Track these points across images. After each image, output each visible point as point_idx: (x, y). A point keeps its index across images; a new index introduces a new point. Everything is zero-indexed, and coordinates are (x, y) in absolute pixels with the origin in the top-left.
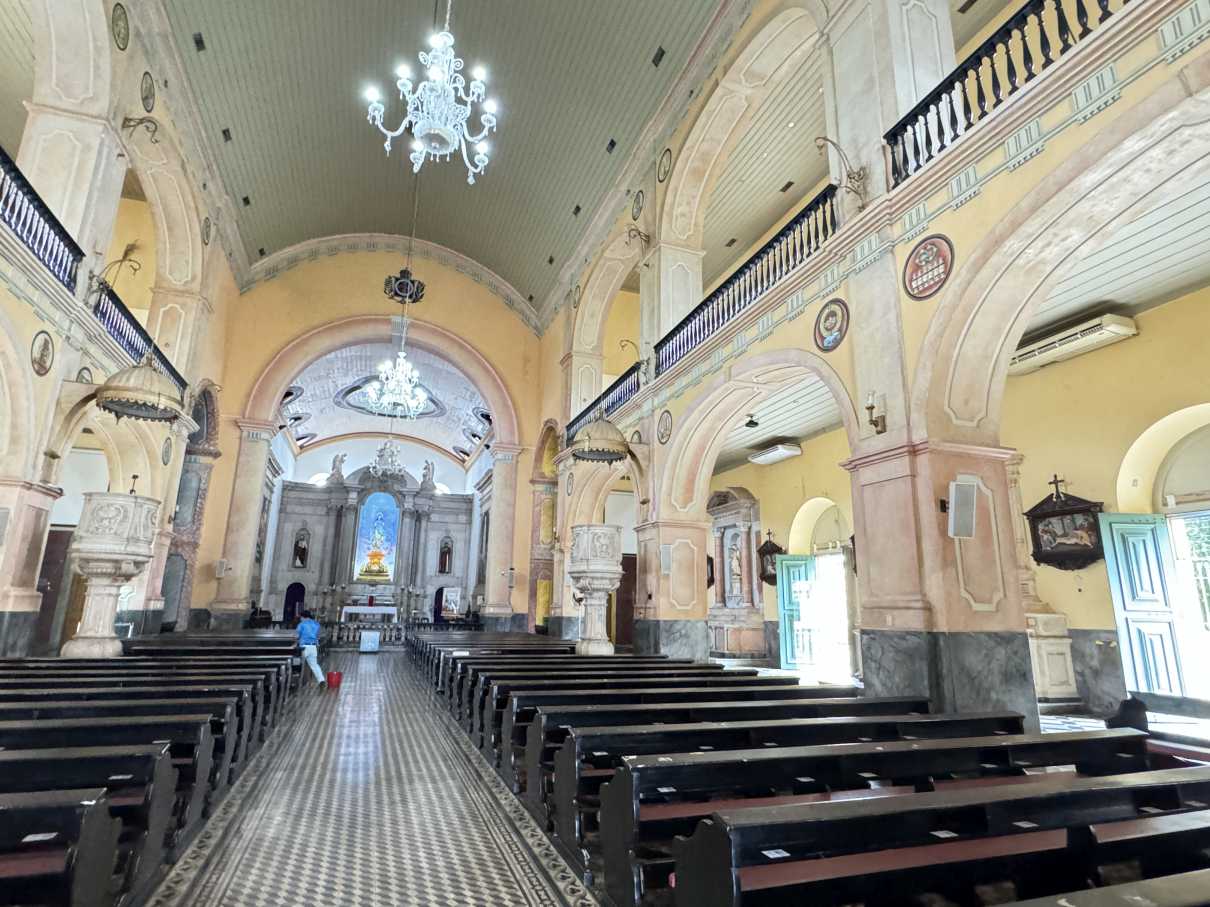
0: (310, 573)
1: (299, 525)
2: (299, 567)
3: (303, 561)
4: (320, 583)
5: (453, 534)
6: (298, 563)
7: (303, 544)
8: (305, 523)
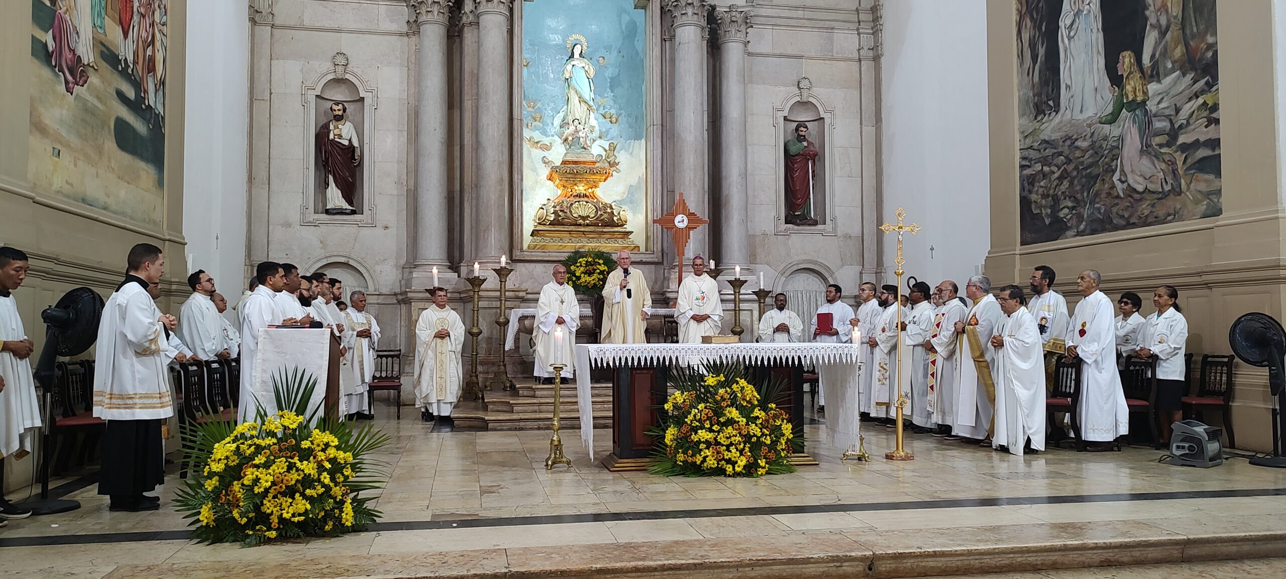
0: (379, 231)
1: (323, 69)
2: (341, 212)
3: (351, 190)
4: (412, 263)
5: (821, 95)
6: (335, 197)
7: (345, 132)
8: (341, 59)
